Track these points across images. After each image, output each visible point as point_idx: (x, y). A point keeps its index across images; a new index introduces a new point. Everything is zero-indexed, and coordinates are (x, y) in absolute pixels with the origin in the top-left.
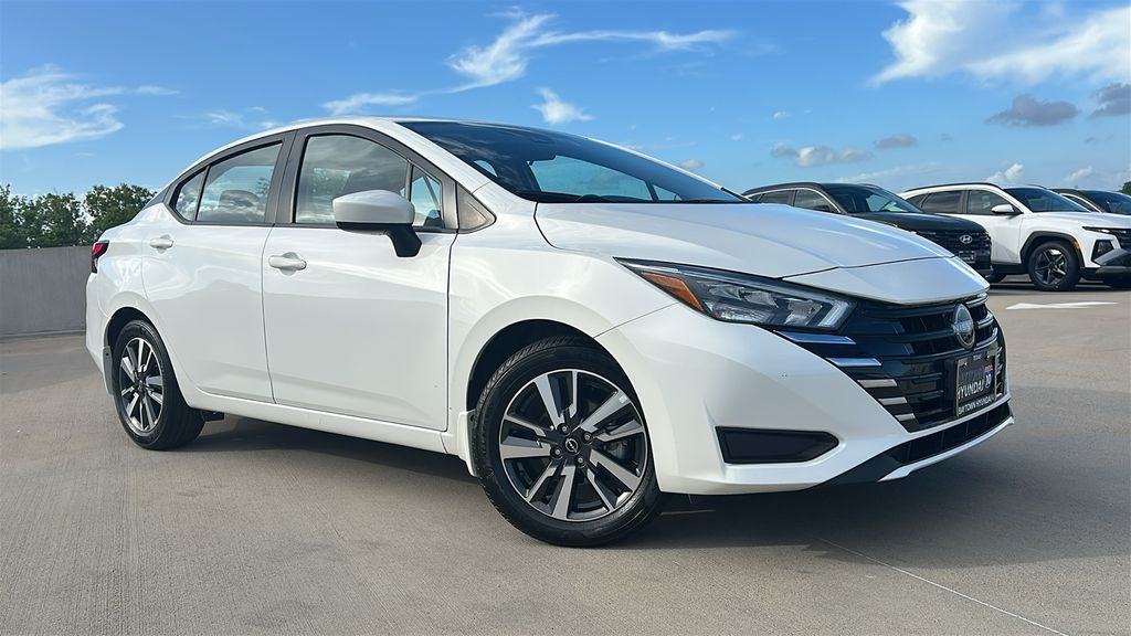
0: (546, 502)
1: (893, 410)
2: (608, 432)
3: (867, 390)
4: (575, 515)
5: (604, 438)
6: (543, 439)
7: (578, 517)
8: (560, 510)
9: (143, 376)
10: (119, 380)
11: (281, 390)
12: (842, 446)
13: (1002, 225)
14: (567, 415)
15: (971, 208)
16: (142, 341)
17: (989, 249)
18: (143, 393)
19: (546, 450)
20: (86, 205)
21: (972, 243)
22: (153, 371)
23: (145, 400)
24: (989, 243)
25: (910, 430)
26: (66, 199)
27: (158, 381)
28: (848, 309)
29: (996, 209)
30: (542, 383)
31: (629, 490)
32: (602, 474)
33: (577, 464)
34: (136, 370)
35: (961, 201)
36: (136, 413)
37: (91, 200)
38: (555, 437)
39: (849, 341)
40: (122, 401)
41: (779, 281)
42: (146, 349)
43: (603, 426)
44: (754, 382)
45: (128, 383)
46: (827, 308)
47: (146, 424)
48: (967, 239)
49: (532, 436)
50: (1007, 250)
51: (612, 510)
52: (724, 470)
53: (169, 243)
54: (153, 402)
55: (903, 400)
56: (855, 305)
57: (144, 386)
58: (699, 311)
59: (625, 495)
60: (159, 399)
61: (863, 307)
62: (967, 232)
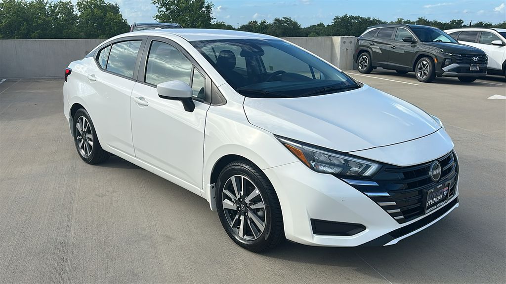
0: (238, 228)
1: (393, 215)
3: (382, 207)
9: (84, 133)
10: (76, 133)
11: (138, 154)
12: (367, 230)
13: (496, 50)
15: (482, 39)
16: (84, 118)
17: (487, 63)
18: (85, 140)
20: (76, 7)
21: (478, 61)
22: (89, 132)
23: (86, 143)
24: (487, 60)
25: (400, 223)
26: (68, 4)
27: (91, 136)
28: (378, 167)
29: (493, 42)
34: (82, 130)
35: (478, 35)
36: (82, 147)
37: (79, 4)
39: (375, 184)
40: (77, 142)
41: (347, 154)
42: (86, 122)
44: (329, 201)
45: (80, 135)
46: (368, 167)
47: (86, 153)
48: (475, 59)
50: (496, 63)
52: (313, 237)
53: (95, 79)
54: (89, 145)
55: (399, 210)
56: (381, 166)
57: (86, 137)
58: (308, 167)
60: (91, 143)
61: (385, 168)
62: (476, 55)
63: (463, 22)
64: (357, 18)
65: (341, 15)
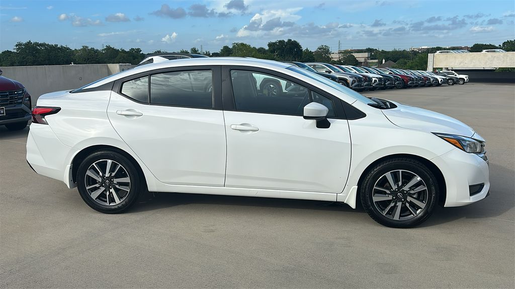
0: (390, 214)
2: (413, 190)
4: (401, 218)
5: (412, 192)
6: (389, 194)
7: (403, 219)
8: (397, 217)
14: (398, 185)
19: (390, 197)
30: (388, 175)
31: (421, 208)
32: (411, 204)
33: (402, 201)
38: (394, 193)
43: (411, 188)
49: (385, 193)
51: (415, 215)
52: (470, 198)
58: (461, 149)
59: (419, 210)
63: (141, 51)
64: (41, 45)
65: (24, 42)
